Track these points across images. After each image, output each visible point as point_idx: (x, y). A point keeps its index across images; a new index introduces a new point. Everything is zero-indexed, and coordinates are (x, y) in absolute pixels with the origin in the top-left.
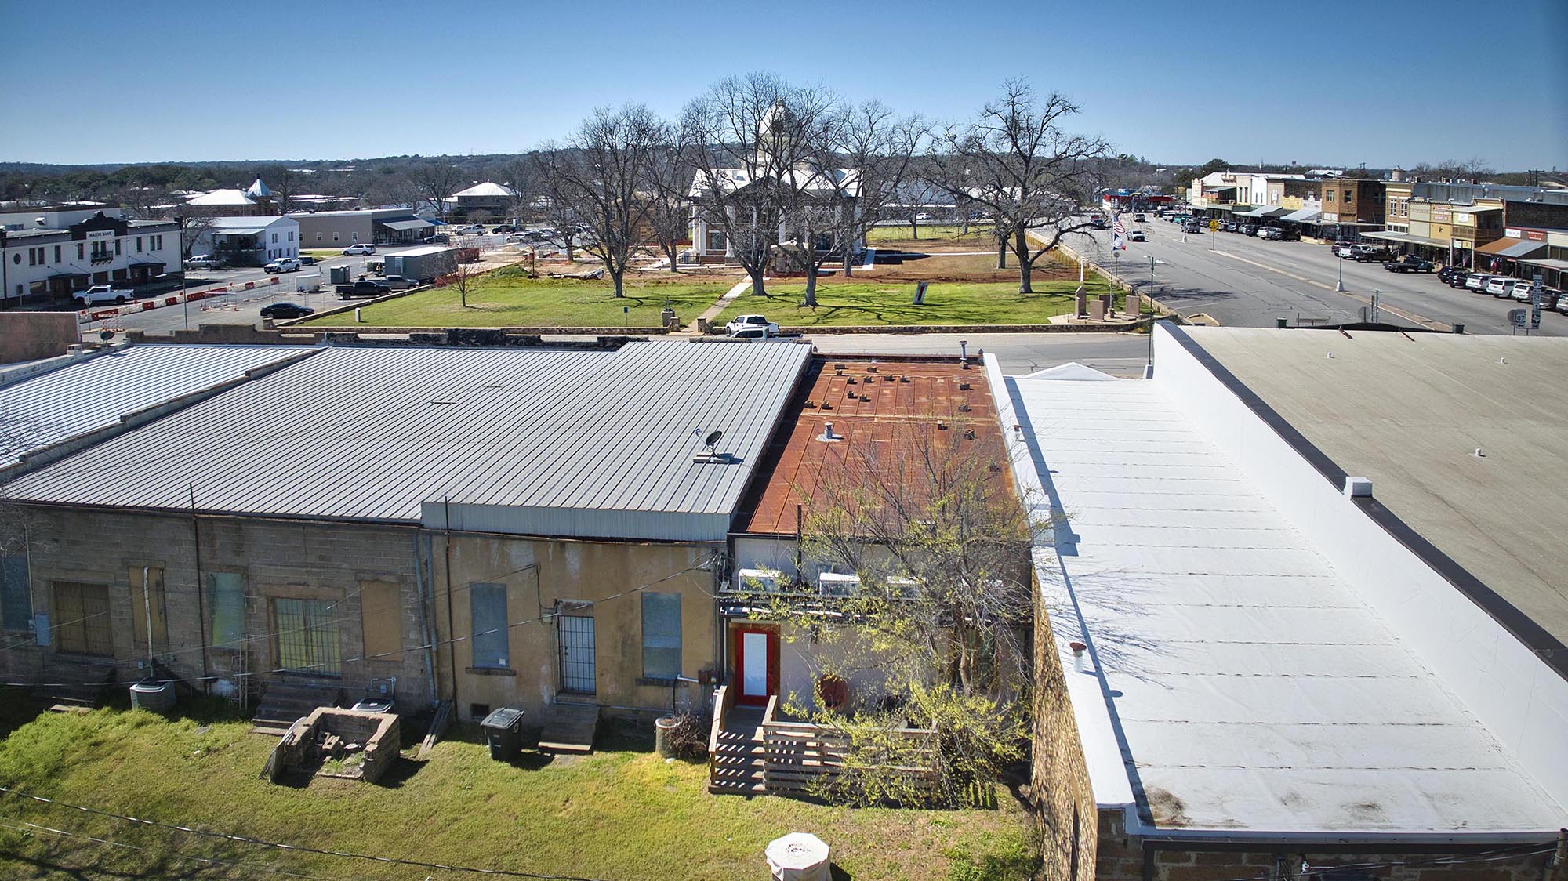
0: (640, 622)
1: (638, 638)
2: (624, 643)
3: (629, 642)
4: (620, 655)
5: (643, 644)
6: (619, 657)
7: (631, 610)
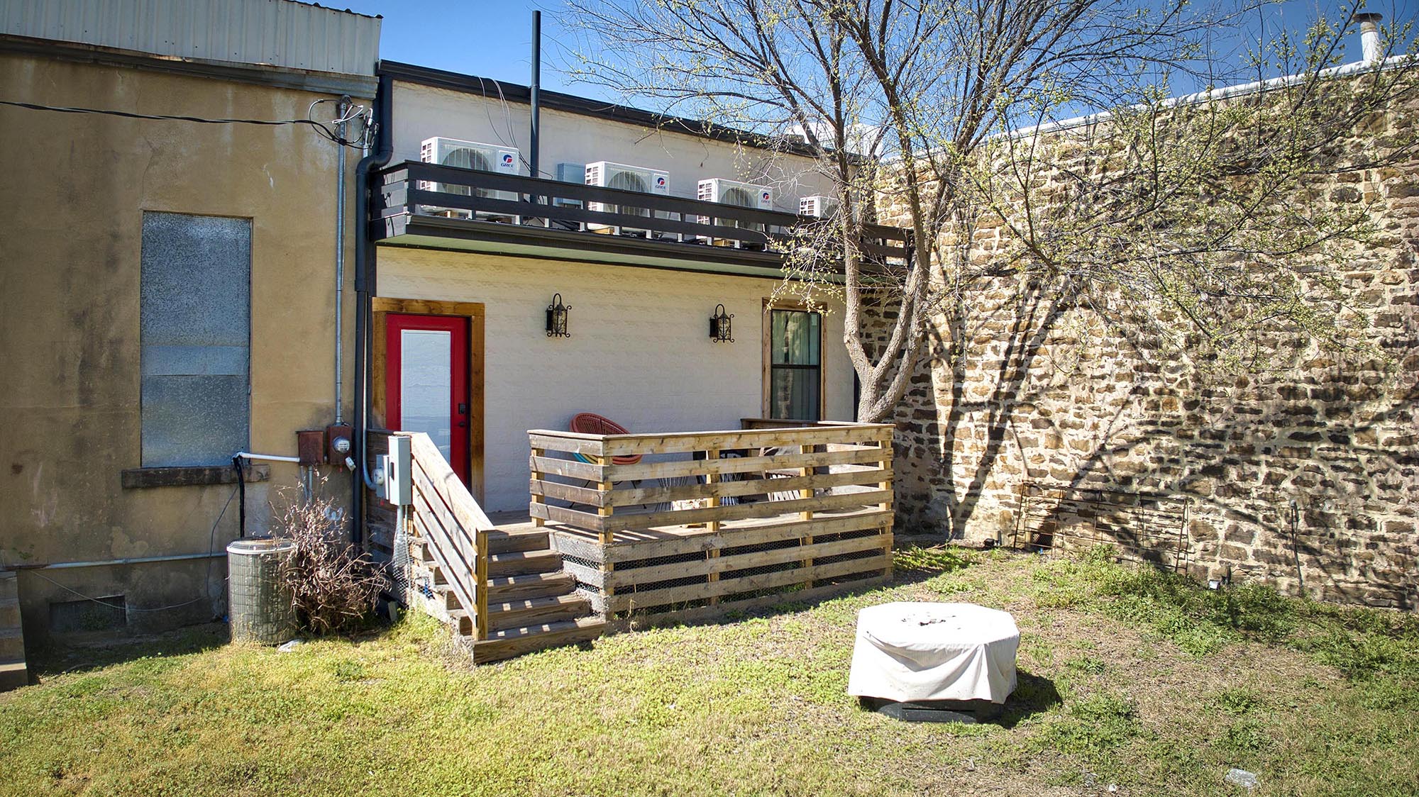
0: (135, 302)
1: (129, 350)
2: (87, 365)
3: (103, 361)
4: (74, 402)
5: (142, 365)
6: (72, 408)
7: (113, 263)
